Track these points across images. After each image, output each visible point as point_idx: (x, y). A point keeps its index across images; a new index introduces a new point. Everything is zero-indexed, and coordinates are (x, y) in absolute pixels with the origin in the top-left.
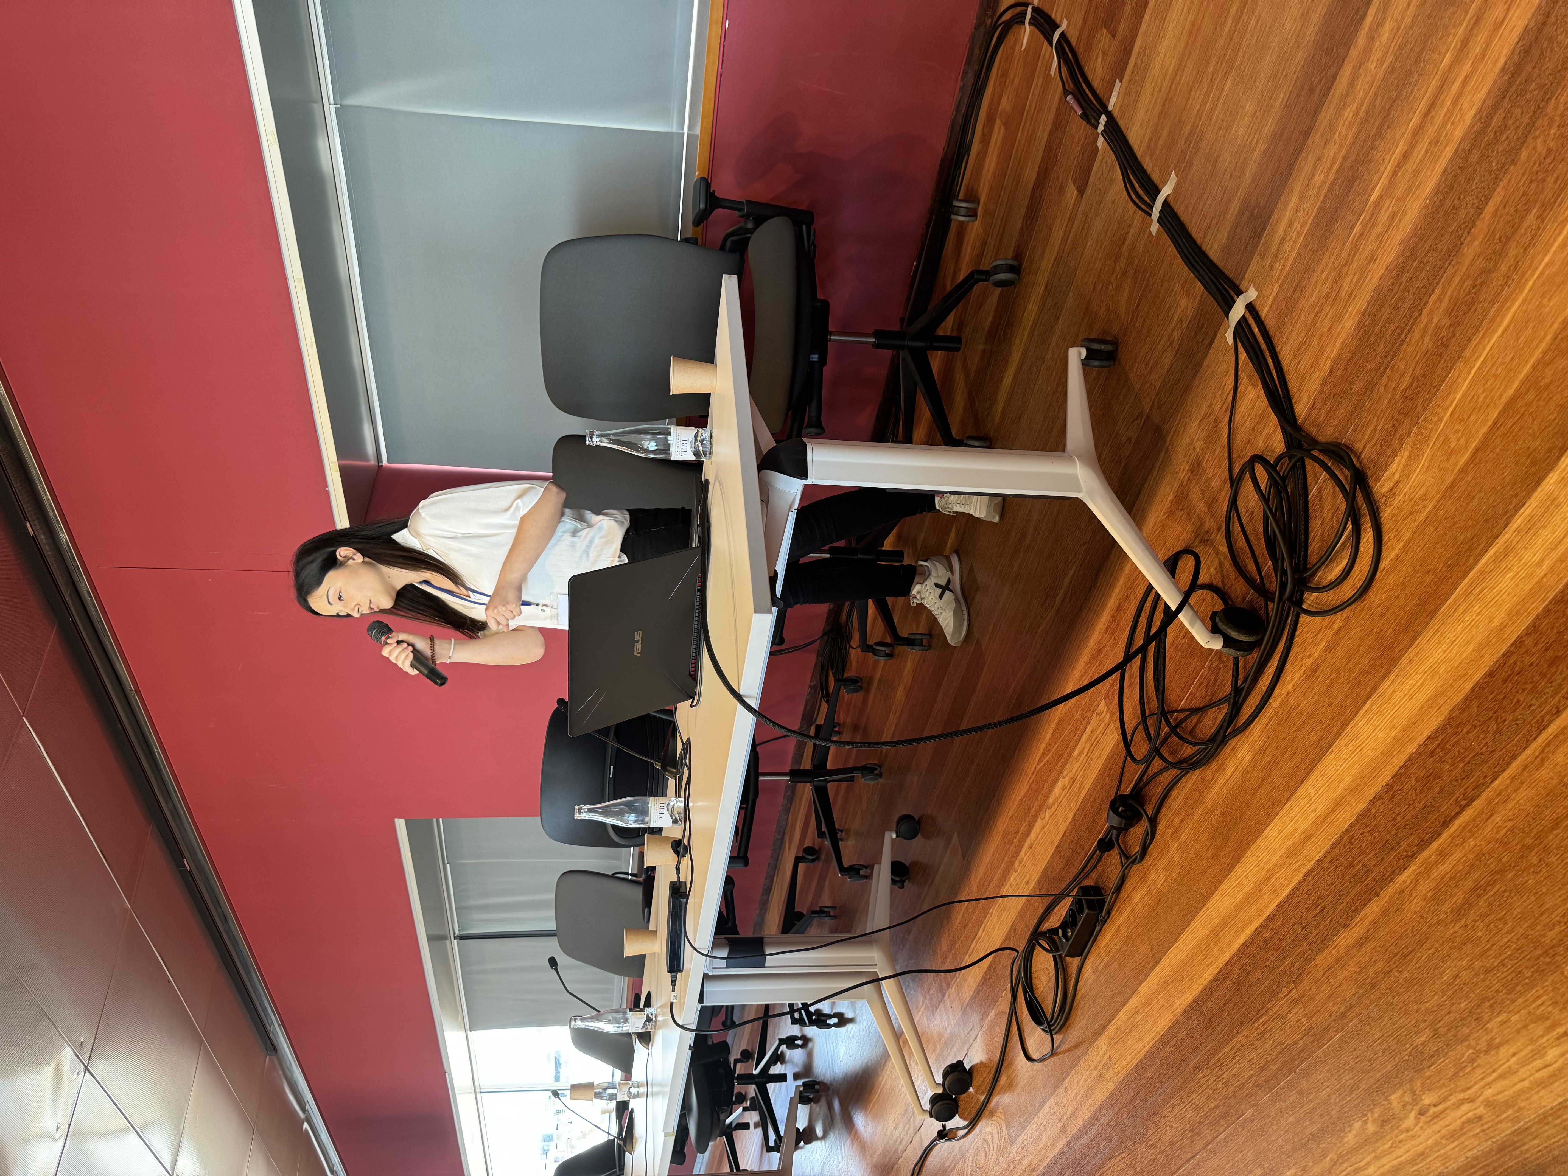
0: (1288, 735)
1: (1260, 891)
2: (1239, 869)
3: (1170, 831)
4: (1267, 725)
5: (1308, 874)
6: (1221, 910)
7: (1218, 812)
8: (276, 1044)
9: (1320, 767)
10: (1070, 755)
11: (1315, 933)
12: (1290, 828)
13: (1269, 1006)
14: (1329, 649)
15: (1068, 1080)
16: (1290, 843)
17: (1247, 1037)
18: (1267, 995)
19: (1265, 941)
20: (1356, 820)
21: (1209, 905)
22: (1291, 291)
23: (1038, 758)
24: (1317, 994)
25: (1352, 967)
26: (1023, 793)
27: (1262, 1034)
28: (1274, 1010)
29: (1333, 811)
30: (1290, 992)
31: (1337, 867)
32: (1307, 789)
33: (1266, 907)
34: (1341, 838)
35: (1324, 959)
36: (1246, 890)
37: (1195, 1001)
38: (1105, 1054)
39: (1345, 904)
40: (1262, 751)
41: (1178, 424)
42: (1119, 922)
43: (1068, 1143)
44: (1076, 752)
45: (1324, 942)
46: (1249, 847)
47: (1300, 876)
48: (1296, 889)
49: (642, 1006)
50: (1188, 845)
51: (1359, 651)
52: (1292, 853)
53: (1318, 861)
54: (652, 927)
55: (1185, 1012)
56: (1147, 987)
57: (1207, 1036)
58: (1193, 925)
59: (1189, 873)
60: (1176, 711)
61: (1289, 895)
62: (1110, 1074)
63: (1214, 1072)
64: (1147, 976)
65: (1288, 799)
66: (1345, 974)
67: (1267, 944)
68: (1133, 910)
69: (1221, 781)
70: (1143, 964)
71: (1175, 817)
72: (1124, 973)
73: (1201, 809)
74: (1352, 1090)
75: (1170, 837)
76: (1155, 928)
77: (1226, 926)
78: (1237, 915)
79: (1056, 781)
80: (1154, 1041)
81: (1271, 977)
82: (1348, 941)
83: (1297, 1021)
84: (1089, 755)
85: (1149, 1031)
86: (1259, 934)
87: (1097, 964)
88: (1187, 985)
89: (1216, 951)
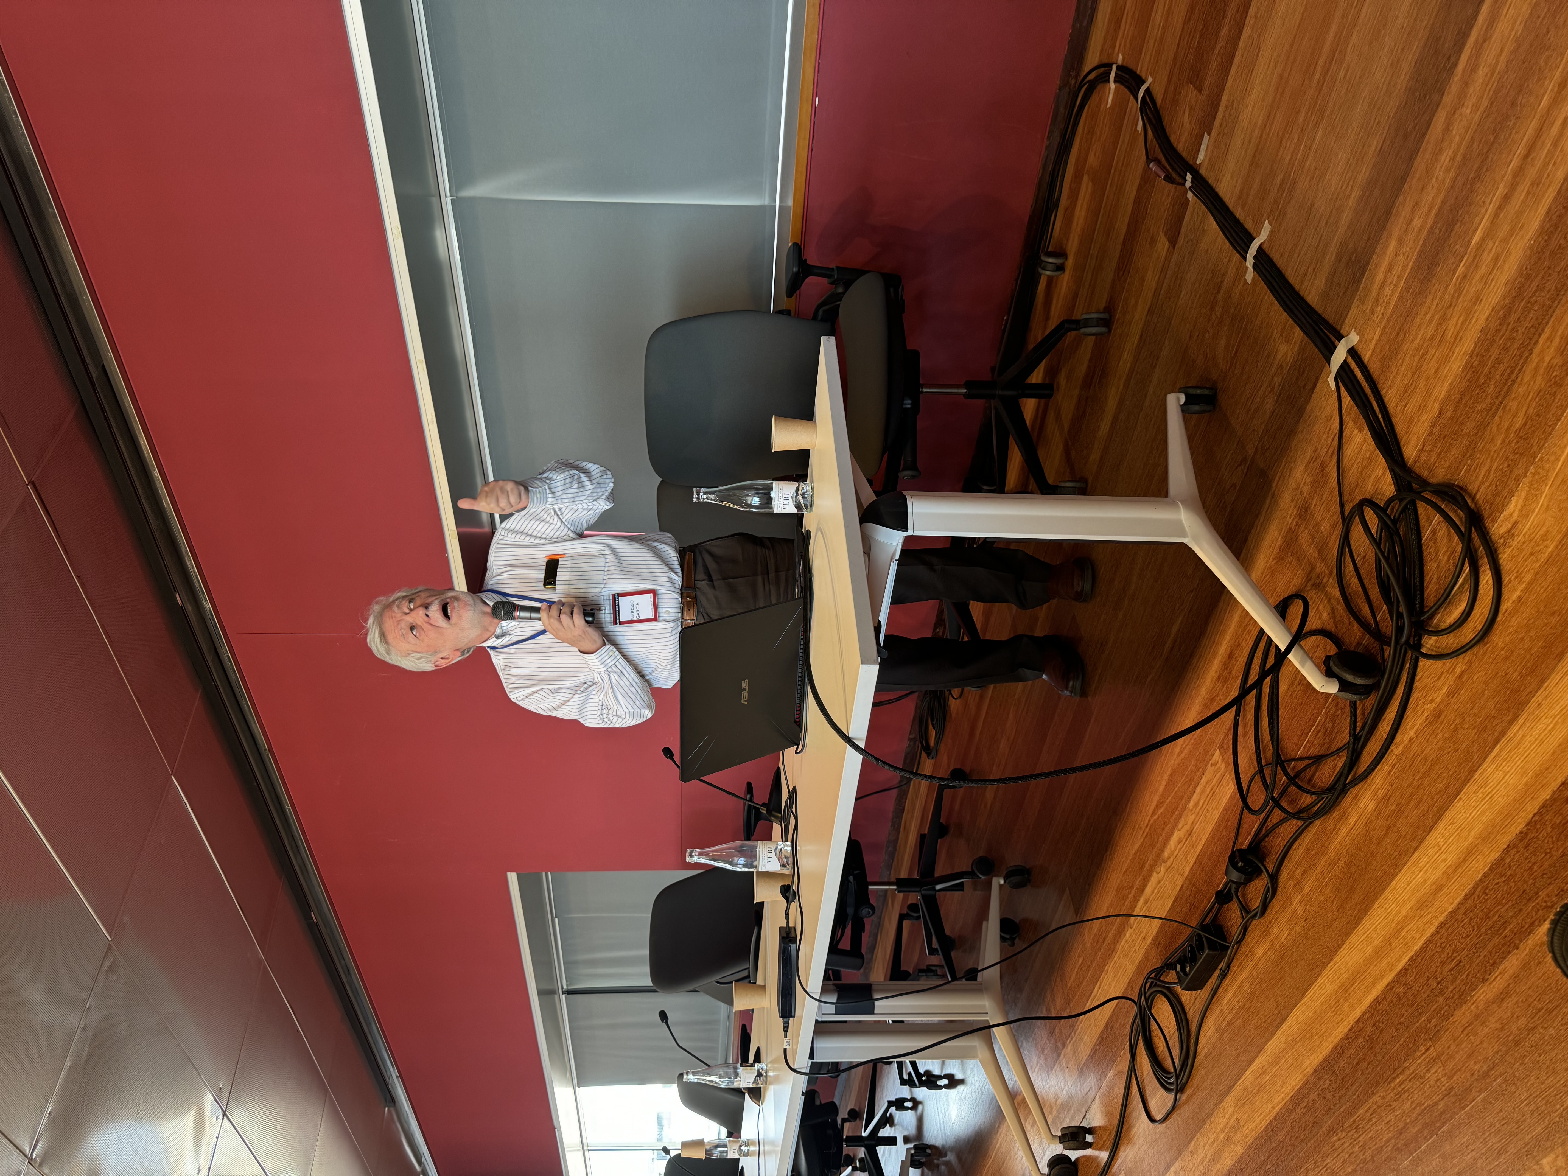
0: (1412, 783)
1: (1390, 944)
2: (1367, 922)
3: (1292, 883)
4: (1390, 772)
5: (1442, 925)
6: (1350, 964)
7: (1341, 862)
8: (394, 1095)
9: (1449, 814)
10: (1185, 808)
11: (1451, 988)
12: (1420, 878)
13: (1405, 1065)
14: (1452, 694)
15: (1193, 1143)
16: (1420, 894)
17: (1383, 1098)
18: (1403, 1054)
19: (1397, 996)
20: (1490, 869)
21: (1336, 959)
22: (1394, 333)
23: (1151, 811)
24: (1457, 1052)
25: (1493, 1024)
26: (1136, 846)
27: (1399, 1095)
28: (1411, 1069)
29: (1465, 860)
30: (1427, 1050)
31: (1471, 919)
32: (1436, 837)
33: (1399, 960)
34: (1475, 888)
35: (1462, 1016)
36: (1376, 943)
37: (1326, 1060)
38: (1231, 1116)
39: (1482, 957)
40: (1385, 800)
41: (1284, 468)
42: (1241, 978)
44: (1191, 805)
45: (1462, 997)
46: (1377, 899)
47: (1433, 929)
48: (1429, 941)
49: (751, 1060)
50: (1312, 898)
51: (1483, 695)
52: (1422, 905)
53: (1451, 913)
54: (759, 982)
55: (1315, 1071)
56: (1273, 1046)
57: (1340, 1098)
58: (1321, 980)
59: (1313, 927)
60: (1294, 760)
61: (1422, 948)
62: (1238, 1137)
63: (1350, 1134)
64: (1273, 1034)
65: (1416, 849)
66: (1486, 1030)
67: (1400, 999)
68: (1256, 965)
69: (1344, 831)
70: (1269, 1021)
71: (1297, 868)
72: (1250, 1031)
73: (1324, 860)
74: (1499, 1154)
75: (1293, 889)
76: (1280, 984)
77: (1356, 982)
78: (1367, 970)
79: (1171, 834)
80: (1284, 1102)
81: (1407, 1035)
82: (1487, 996)
83: (1437, 1081)
84: (1204, 807)
85: (1278, 1092)
86: (1391, 989)
87: (1220, 1021)
88: (1317, 1043)
89: (1346, 1007)
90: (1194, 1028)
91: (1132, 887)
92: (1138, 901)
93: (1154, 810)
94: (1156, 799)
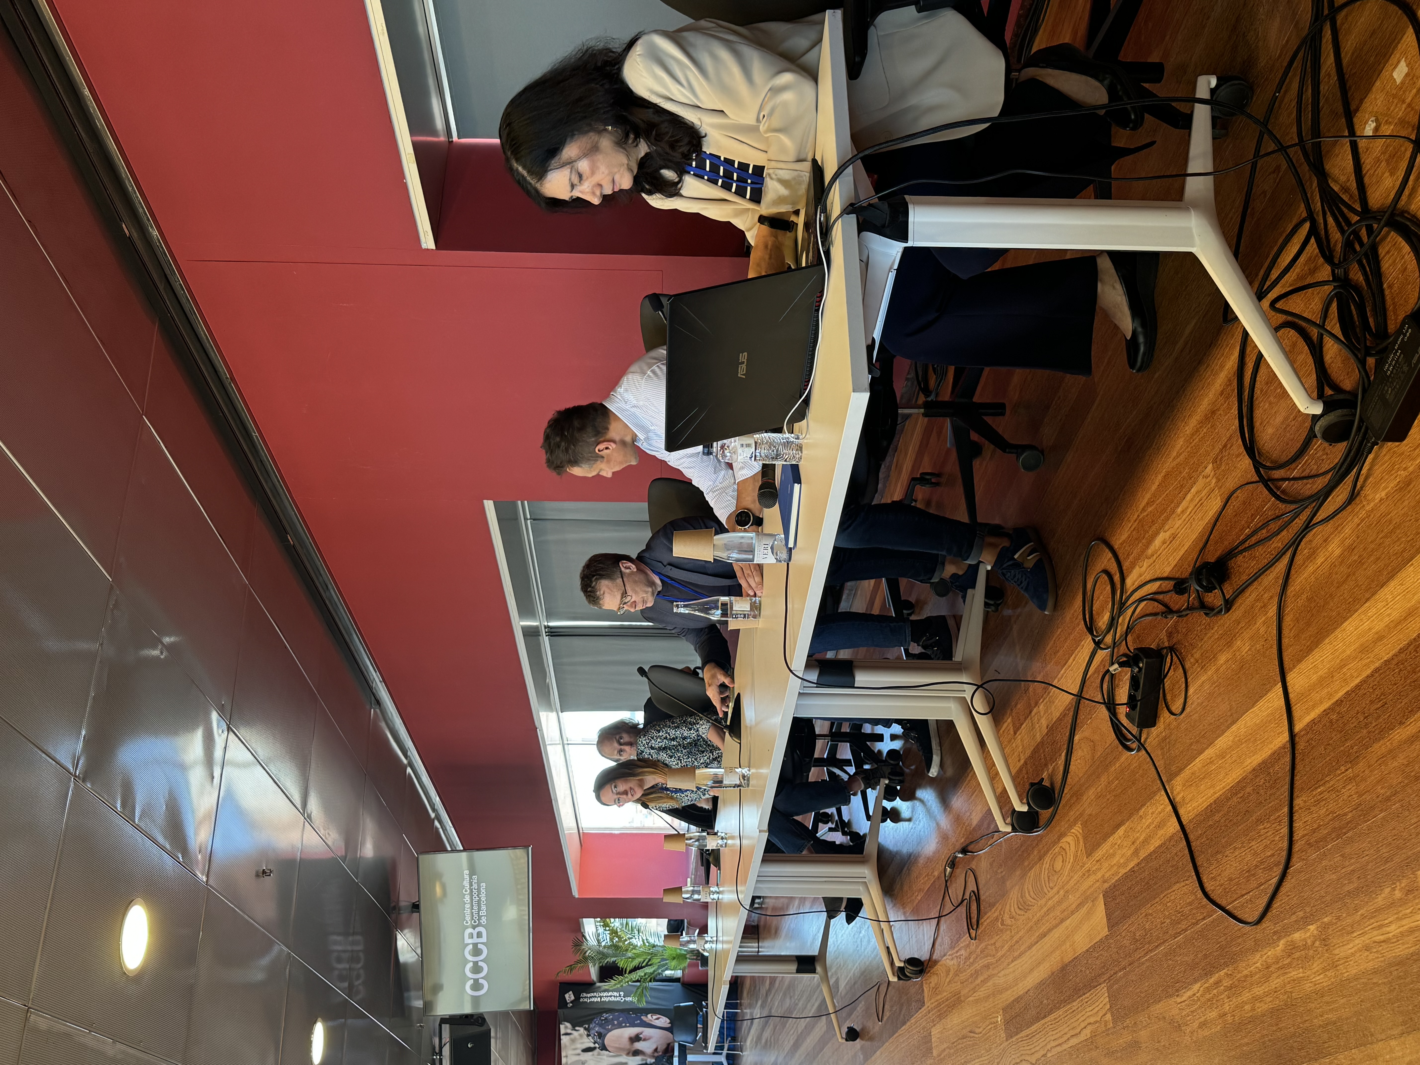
0: (1375, 540)
1: (1333, 677)
3: (1259, 605)
4: (1359, 525)
5: (1377, 670)
6: (1296, 687)
7: (1304, 597)
9: (1400, 576)
10: (1173, 512)
11: (1375, 723)
12: (1366, 626)
13: (1327, 779)
15: (1143, 810)
16: (1363, 640)
17: (1305, 802)
18: (1328, 769)
19: (1331, 722)
23: (1141, 507)
24: (1369, 776)
25: (1401, 759)
27: (1318, 801)
28: (1332, 783)
29: (1405, 619)
30: (1347, 770)
31: (1401, 670)
32: (1386, 593)
33: (1336, 692)
34: (1409, 644)
35: (1380, 748)
36: (1320, 675)
37: (1264, 762)
39: (1403, 704)
40: (1351, 549)
42: (1204, 678)
43: (1138, 864)
44: (1179, 510)
45: (1383, 732)
46: (1327, 636)
47: (1369, 672)
48: (1364, 682)
52: (1364, 649)
53: (1386, 660)
55: (1254, 770)
56: (1222, 742)
57: (1271, 795)
61: (1358, 685)
63: (1273, 826)
64: (1224, 732)
65: (1368, 600)
66: (1395, 764)
67: (1332, 724)
68: (1218, 670)
69: (1311, 569)
70: (1221, 721)
72: (1204, 726)
74: (1386, 862)
76: (1236, 691)
77: (1299, 702)
78: (1310, 695)
79: (1156, 534)
80: (1224, 790)
81: (1332, 755)
82: (1401, 737)
83: (1349, 797)
84: (1191, 515)
85: (1220, 781)
86: (1327, 715)
88: (1258, 747)
93: (1145, 507)
94: (1148, 496)
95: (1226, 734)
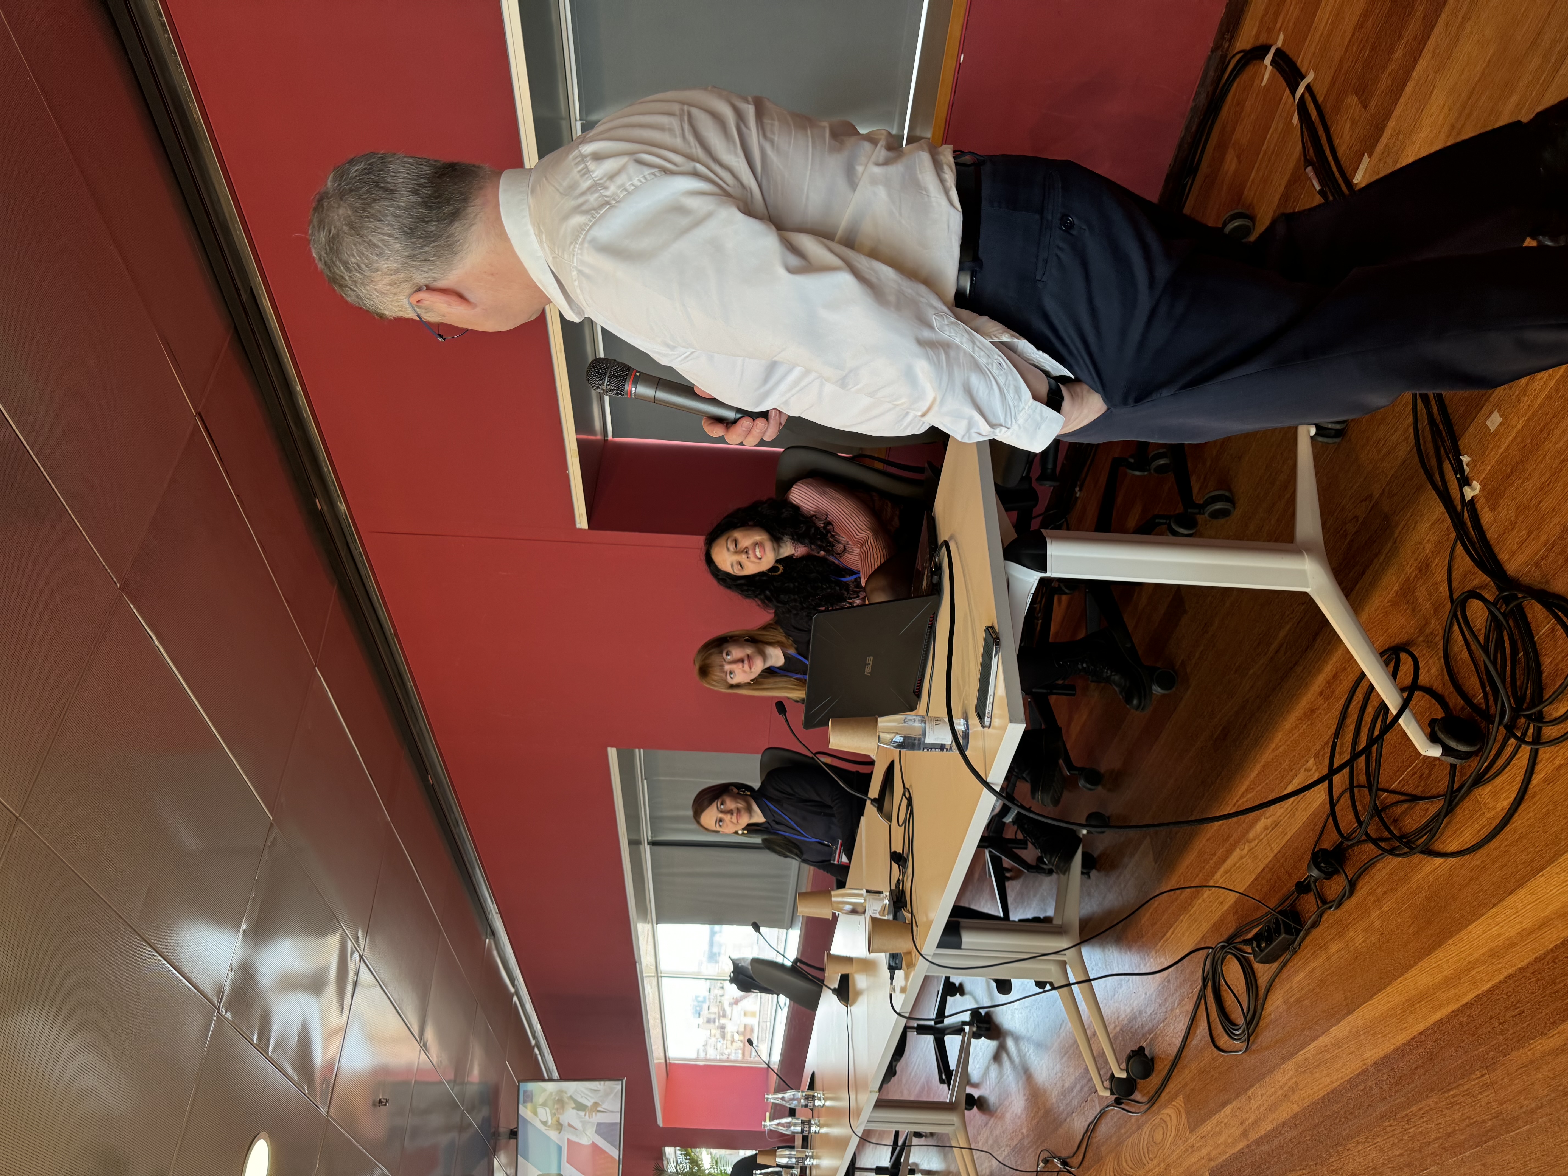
1: (1460, 978)
2: (1439, 954)
3: (1372, 898)
5: (1510, 977)
6: (1419, 984)
7: (1423, 895)
11: (1511, 1031)
12: (1494, 931)
13: (1461, 1082)
16: (1494, 944)
18: (1459, 1072)
19: (1462, 1024)
20: (1561, 943)
21: (1406, 975)
23: (1241, 793)
24: (1510, 1085)
25: (1546, 1072)
27: (1452, 1104)
28: (1466, 1087)
29: (1539, 928)
30: (1482, 1076)
31: (1539, 979)
32: (1515, 900)
33: (1465, 994)
34: (1546, 955)
35: (1519, 1057)
36: (1446, 973)
37: (1387, 1056)
38: (1291, 1078)
39: (1544, 1014)
42: (1314, 965)
43: (1248, 1146)
45: (1521, 1042)
46: (1452, 936)
47: (1502, 977)
48: (1496, 987)
50: (1389, 916)
52: (1495, 954)
53: (1520, 969)
55: (1376, 1063)
56: (1339, 1031)
57: (1396, 1091)
58: (1389, 989)
59: (1388, 941)
60: (1387, 791)
61: (1488, 991)
62: (1295, 1097)
63: (1402, 1124)
64: (1340, 1020)
65: (1494, 905)
66: (1539, 1075)
67: (1463, 1027)
68: (1328, 958)
69: (1429, 869)
70: (1336, 1009)
71: (1378, 887)
72: (1317, 1012)
73: (1406, 888)
75: (1373, 903)
76: (1350, 981)
77: (1423, 1000)
78: (1435, 994)
79: (1258, 819)
80: (1342, 1080)
81: (1465, 1058)
82: (1544, 1048)
83: (1488, 1103)
85: (1337, 1070)
86: (1455, 1016)
87: (1289, 996)
88: (1380, 1041)
89: (1411, 1019)
90: (1262, 992)
91: (1214, 854)
92: (1219, 868)
93: (1244, 793)
94: (1247, 783)
95: (1342, 1023)
